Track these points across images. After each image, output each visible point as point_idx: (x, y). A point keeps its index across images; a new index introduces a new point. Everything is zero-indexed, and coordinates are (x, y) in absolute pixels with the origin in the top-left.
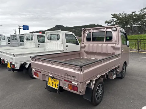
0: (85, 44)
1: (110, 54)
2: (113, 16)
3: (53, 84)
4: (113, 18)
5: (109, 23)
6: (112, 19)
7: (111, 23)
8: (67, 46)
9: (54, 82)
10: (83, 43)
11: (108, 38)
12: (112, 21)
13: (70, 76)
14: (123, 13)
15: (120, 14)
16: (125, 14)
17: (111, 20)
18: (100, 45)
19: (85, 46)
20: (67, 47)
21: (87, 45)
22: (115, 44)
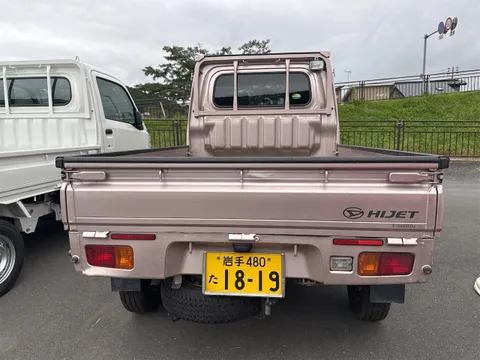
0: (211, 121)
1: (305, 148)
2: (169, 54)
3: (240, 279)
4: (168, 58)
5: (158, 74)
6: (167, 62)
7: (163, 74)
8: (109, 132)
9: (244, 267)
10: (201, 113)
11: (298, 96)
12: (166, 71)
13: (380, 214)
14: (196, 48)
15: (190, 49)
16: (202, 52)
17: (164, 65)
18: (270, 120)
19: (209, 128)
20: (109, 137)
21: (218, 121)
22: (321, 114)
